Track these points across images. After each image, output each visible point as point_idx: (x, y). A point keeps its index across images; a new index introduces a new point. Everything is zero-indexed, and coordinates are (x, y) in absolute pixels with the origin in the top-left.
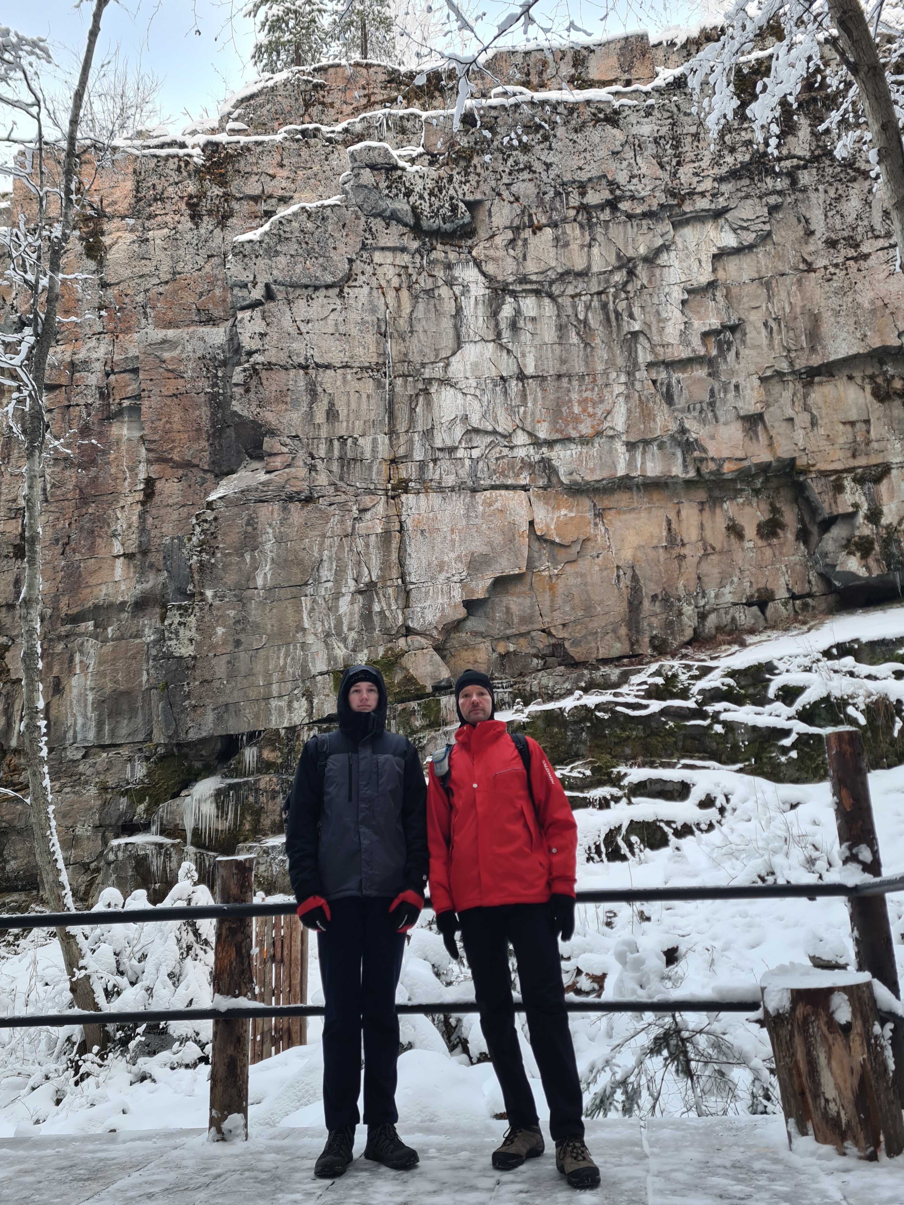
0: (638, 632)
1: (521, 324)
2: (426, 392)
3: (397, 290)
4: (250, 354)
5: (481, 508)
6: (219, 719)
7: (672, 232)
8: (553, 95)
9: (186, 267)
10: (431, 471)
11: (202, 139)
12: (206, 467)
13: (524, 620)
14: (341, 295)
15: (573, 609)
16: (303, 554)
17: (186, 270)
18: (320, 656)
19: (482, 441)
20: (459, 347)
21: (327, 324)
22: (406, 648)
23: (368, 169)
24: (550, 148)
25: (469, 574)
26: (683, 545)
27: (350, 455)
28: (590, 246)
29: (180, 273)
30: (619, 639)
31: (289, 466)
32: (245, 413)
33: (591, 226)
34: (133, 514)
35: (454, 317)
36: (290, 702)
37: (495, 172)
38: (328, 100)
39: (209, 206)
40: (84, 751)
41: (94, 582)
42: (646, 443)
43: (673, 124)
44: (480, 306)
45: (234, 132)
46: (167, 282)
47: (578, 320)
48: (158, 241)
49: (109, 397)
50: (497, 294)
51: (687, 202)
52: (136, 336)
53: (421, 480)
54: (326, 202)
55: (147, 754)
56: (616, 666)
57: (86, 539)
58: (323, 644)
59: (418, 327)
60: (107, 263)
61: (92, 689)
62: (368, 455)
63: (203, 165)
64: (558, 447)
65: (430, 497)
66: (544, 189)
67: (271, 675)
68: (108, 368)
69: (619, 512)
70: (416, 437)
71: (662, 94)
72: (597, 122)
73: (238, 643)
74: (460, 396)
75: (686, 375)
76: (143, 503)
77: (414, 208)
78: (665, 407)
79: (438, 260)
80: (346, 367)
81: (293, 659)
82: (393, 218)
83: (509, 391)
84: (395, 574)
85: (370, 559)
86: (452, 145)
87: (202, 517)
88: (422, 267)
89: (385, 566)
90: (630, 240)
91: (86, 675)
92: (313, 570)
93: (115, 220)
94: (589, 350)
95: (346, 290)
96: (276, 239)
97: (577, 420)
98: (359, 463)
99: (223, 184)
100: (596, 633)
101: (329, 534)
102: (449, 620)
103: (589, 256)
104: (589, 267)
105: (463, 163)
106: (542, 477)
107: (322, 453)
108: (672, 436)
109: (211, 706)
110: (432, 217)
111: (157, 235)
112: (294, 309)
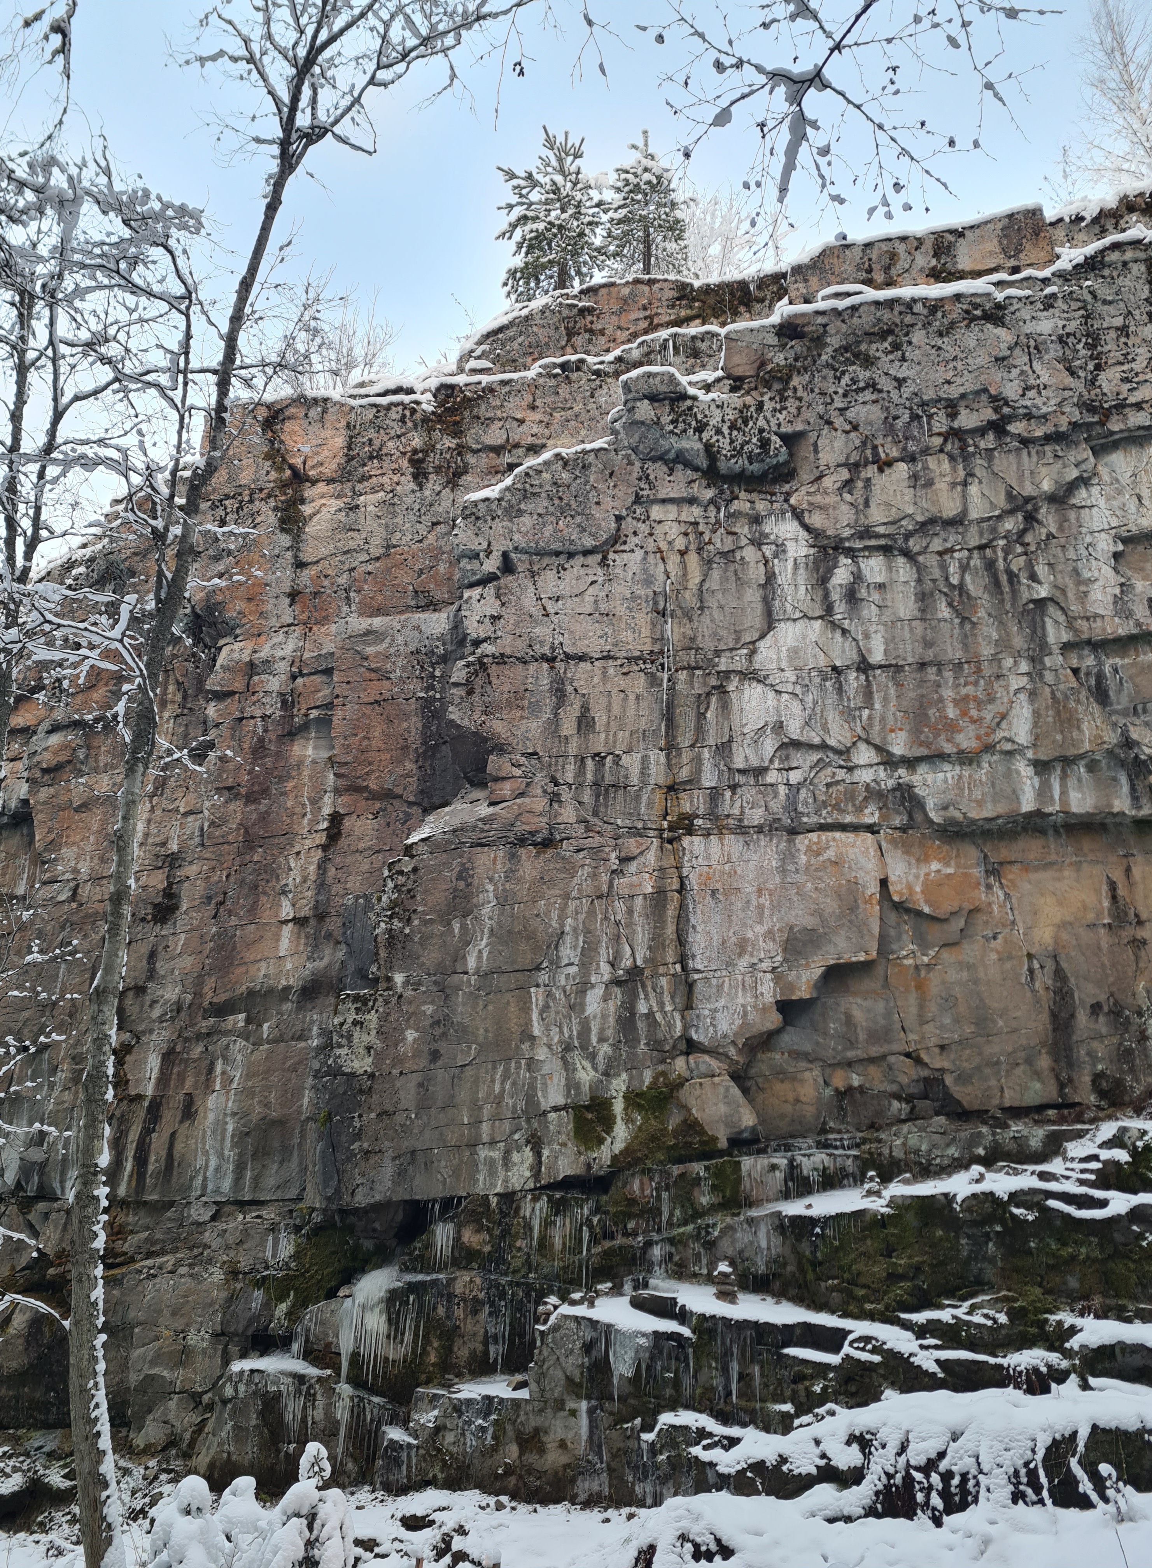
0: (1070, 1065)
1: (863, 593)
2: (721, 690)
3: (683, 553)
4: (477, 643)
5: (803, 859)
6: (401, 1174)
7: (1092, 459)
8: (906, 292)
9: (404, 539)
10: (728, 802)
11: (433, 383)
12: (412, 799)
13: (874, 1036)
14: (604, 563)
15: (957, 1021)
16: (535, 923)
17: (404, 542)
18: (555, 1080)
19: (805, 760)
20: (770, 627)
21: (583, 600)
22: (687, 1074)
23: (646, 402)
24: (903, 359)
25: (785, 960)
26: (1140, 923)
27: (608, 779)
28: (965, 484)
29: (395, 547)
30: (1037, 1074)
31: (521, 795)
32: (466, 723)
33: (966, 458)
34: (310, 863)
35: (763, 586)
36: (507, 1153)
37: (822, 394)
38: (598, 326)
39: (437, 462)
40: (215, 1208)
41: (252, 958)
42: (1067, 762)
43: (1087, 317)
44: (802, 571)
45: (474, 371)
46: (378, 559)
47: (952, 587)
48: (370, 508)
49: (293, 706)
50: (826, 553)
51: (1115, 418)
52: (333, 627)
53: (713, 815)
54: (588, 447)
55: (298, 1221)
56: (1036, 1122)
57: (246, 897)
58: (560, 1063)
59: (711, 602)
60: (304, 537)
61: (234, 1114)
62: (635, 779)
63: (433, 413)
64: (922, 769)
65: (726, 842)
66: (894, 412)
67: (481, 1108)
68: (295, 669)
69: (1027, 867)
70: (706, 754)
71: (1067, 280)
72: (971, 321)
73: (435, 1055)
74: (771, 695)
75: (1126, 661)
76: (325, 848)
77: (708, 447)
78: (1095, 708)
79: (740, 513)
80: (608, 657)
81: (514, 1084)
82: (680, 460)
83: (845, 687)
84: (670, 956)
85: (634, 932)
86: (763, 364)
87: (397, 867)
88: (718, 522)
89: (656, 943)
90: (1027, 473)
91: (228, 1092)
92: (549, 947)
93: (320, 484)
94: (968, 626)
95: (611, 556)
96: (519, 496)
97: (952, 727)
98: (621, 792)
99: (457, 433)
100: (998, 1063)
101: (574, 894)
102: (754, 1031)
103: (964, 496)
104: (965, 512)
105: (777, 386)
106: (900, 813)
107: (570, 777)
108: (1110, 753)
109: (390, 1153)
110: (733, 456)
111: (369, 501)
112: (540, 584)
